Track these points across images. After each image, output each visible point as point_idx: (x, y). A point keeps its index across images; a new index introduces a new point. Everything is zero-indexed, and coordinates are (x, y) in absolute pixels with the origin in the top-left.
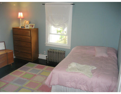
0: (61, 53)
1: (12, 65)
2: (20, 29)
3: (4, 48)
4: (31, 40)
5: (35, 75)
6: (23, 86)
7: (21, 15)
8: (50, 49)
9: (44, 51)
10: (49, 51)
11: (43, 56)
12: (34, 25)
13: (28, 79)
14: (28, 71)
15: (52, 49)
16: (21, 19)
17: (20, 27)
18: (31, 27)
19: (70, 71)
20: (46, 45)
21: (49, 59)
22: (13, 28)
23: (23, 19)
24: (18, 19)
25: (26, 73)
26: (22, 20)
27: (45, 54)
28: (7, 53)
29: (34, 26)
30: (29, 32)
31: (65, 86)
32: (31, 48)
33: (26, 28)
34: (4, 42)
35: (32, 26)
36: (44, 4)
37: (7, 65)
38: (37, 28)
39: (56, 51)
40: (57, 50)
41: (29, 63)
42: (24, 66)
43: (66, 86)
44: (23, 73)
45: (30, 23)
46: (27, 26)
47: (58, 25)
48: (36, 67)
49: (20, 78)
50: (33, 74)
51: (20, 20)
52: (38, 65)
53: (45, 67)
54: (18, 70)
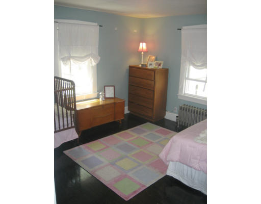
0: (201, 113)
1: (121, 122)
2: (139, 68)
3: (112, 96)
4: (154, 88)
5: (151, 143)
6: (128, 155)
7: (143, 46)
8: (185, 105)
9: (175, 108)
10: (181, 108)
11: (171, 116)
12: (162, 62)
13: (138, 146)
14: (142, 136)
15: (187, 105)
16: (143, 53)
17: (140, 66)
18: (157, 67)
19: (201, 142)
20: (179, 98)
21: (180, 121)
22: (130, 67)
23: (146, 53)
24: (139, 53)
25: (137, 138)
26: (144, 55)
27: (175, 113)
28: (115, 103)
29: (162, 65)
30: (153, 73)
31: (190, 167)
32: (153, 99)
33: (149, 67)
34: (114, 86)
35: (160, 65)
36: (181, 29)
37: (113, 121)
38: (167, 68)
39: (194, 109)
40: (195, 107)
41: (148, 123)
42: (138, 127)
43: (191, 165)
44: (134, 136)
45: (156, 59)
46: (151, 64)
47: (200, 64)
48: (156, 131)
49: (127, 143)
50: (147, 141)
51: (141, 55)
52: (161, 128)
53: (170, 133)
54: (128, 131)
